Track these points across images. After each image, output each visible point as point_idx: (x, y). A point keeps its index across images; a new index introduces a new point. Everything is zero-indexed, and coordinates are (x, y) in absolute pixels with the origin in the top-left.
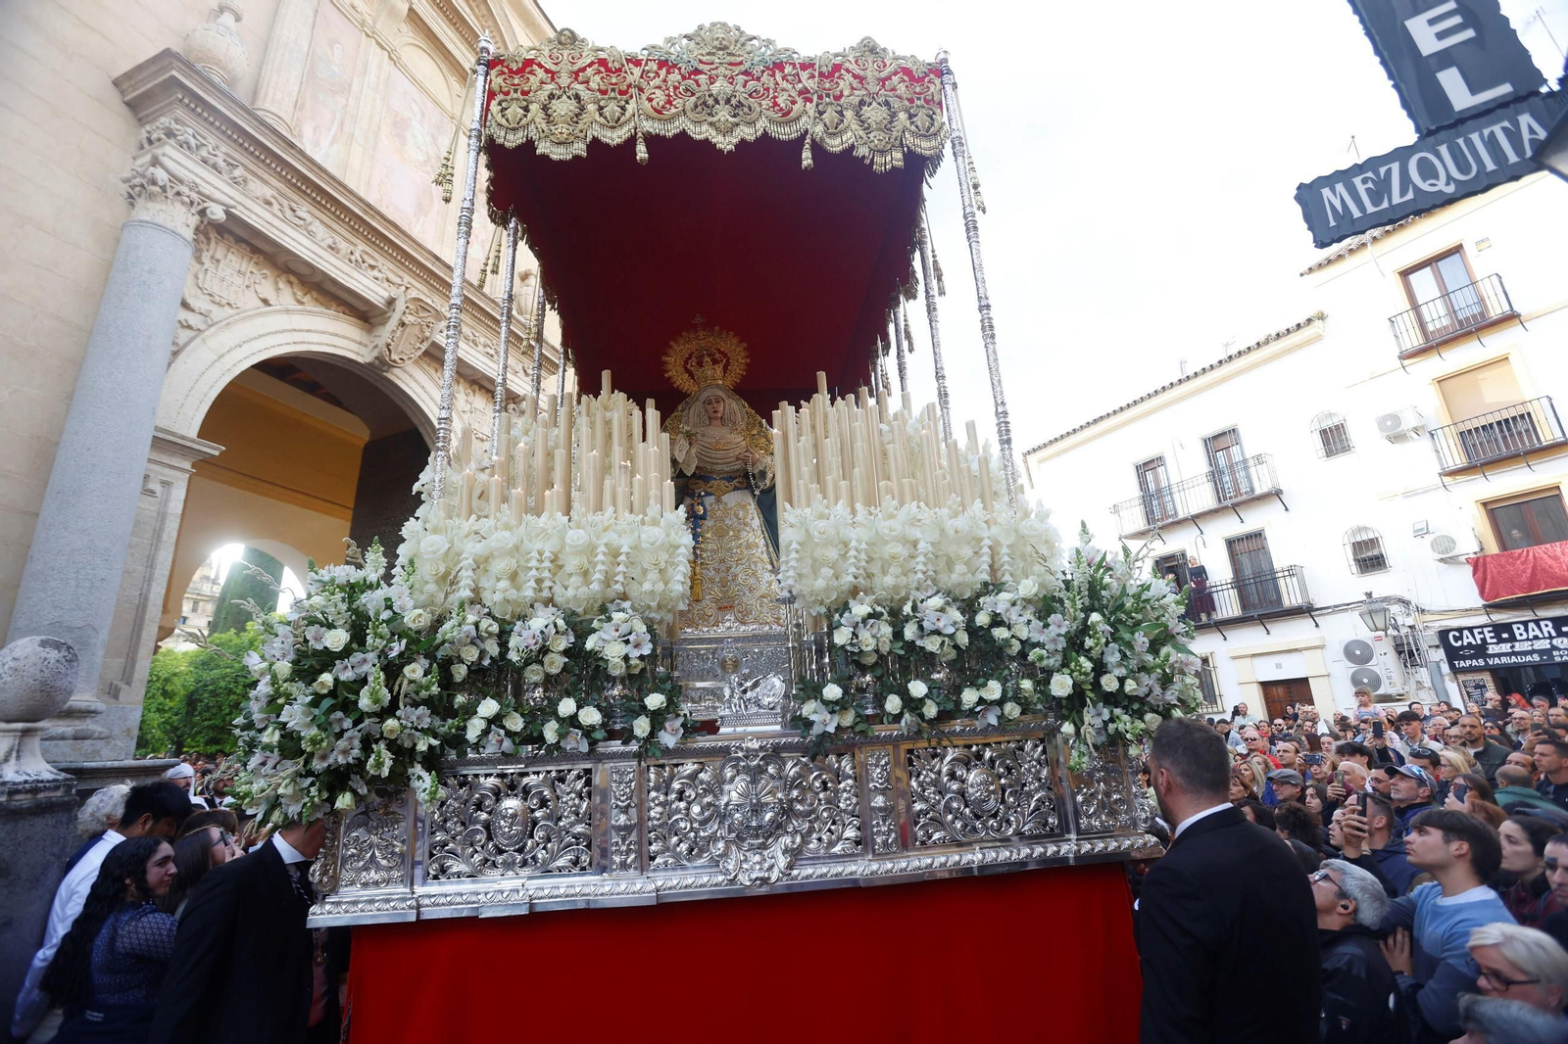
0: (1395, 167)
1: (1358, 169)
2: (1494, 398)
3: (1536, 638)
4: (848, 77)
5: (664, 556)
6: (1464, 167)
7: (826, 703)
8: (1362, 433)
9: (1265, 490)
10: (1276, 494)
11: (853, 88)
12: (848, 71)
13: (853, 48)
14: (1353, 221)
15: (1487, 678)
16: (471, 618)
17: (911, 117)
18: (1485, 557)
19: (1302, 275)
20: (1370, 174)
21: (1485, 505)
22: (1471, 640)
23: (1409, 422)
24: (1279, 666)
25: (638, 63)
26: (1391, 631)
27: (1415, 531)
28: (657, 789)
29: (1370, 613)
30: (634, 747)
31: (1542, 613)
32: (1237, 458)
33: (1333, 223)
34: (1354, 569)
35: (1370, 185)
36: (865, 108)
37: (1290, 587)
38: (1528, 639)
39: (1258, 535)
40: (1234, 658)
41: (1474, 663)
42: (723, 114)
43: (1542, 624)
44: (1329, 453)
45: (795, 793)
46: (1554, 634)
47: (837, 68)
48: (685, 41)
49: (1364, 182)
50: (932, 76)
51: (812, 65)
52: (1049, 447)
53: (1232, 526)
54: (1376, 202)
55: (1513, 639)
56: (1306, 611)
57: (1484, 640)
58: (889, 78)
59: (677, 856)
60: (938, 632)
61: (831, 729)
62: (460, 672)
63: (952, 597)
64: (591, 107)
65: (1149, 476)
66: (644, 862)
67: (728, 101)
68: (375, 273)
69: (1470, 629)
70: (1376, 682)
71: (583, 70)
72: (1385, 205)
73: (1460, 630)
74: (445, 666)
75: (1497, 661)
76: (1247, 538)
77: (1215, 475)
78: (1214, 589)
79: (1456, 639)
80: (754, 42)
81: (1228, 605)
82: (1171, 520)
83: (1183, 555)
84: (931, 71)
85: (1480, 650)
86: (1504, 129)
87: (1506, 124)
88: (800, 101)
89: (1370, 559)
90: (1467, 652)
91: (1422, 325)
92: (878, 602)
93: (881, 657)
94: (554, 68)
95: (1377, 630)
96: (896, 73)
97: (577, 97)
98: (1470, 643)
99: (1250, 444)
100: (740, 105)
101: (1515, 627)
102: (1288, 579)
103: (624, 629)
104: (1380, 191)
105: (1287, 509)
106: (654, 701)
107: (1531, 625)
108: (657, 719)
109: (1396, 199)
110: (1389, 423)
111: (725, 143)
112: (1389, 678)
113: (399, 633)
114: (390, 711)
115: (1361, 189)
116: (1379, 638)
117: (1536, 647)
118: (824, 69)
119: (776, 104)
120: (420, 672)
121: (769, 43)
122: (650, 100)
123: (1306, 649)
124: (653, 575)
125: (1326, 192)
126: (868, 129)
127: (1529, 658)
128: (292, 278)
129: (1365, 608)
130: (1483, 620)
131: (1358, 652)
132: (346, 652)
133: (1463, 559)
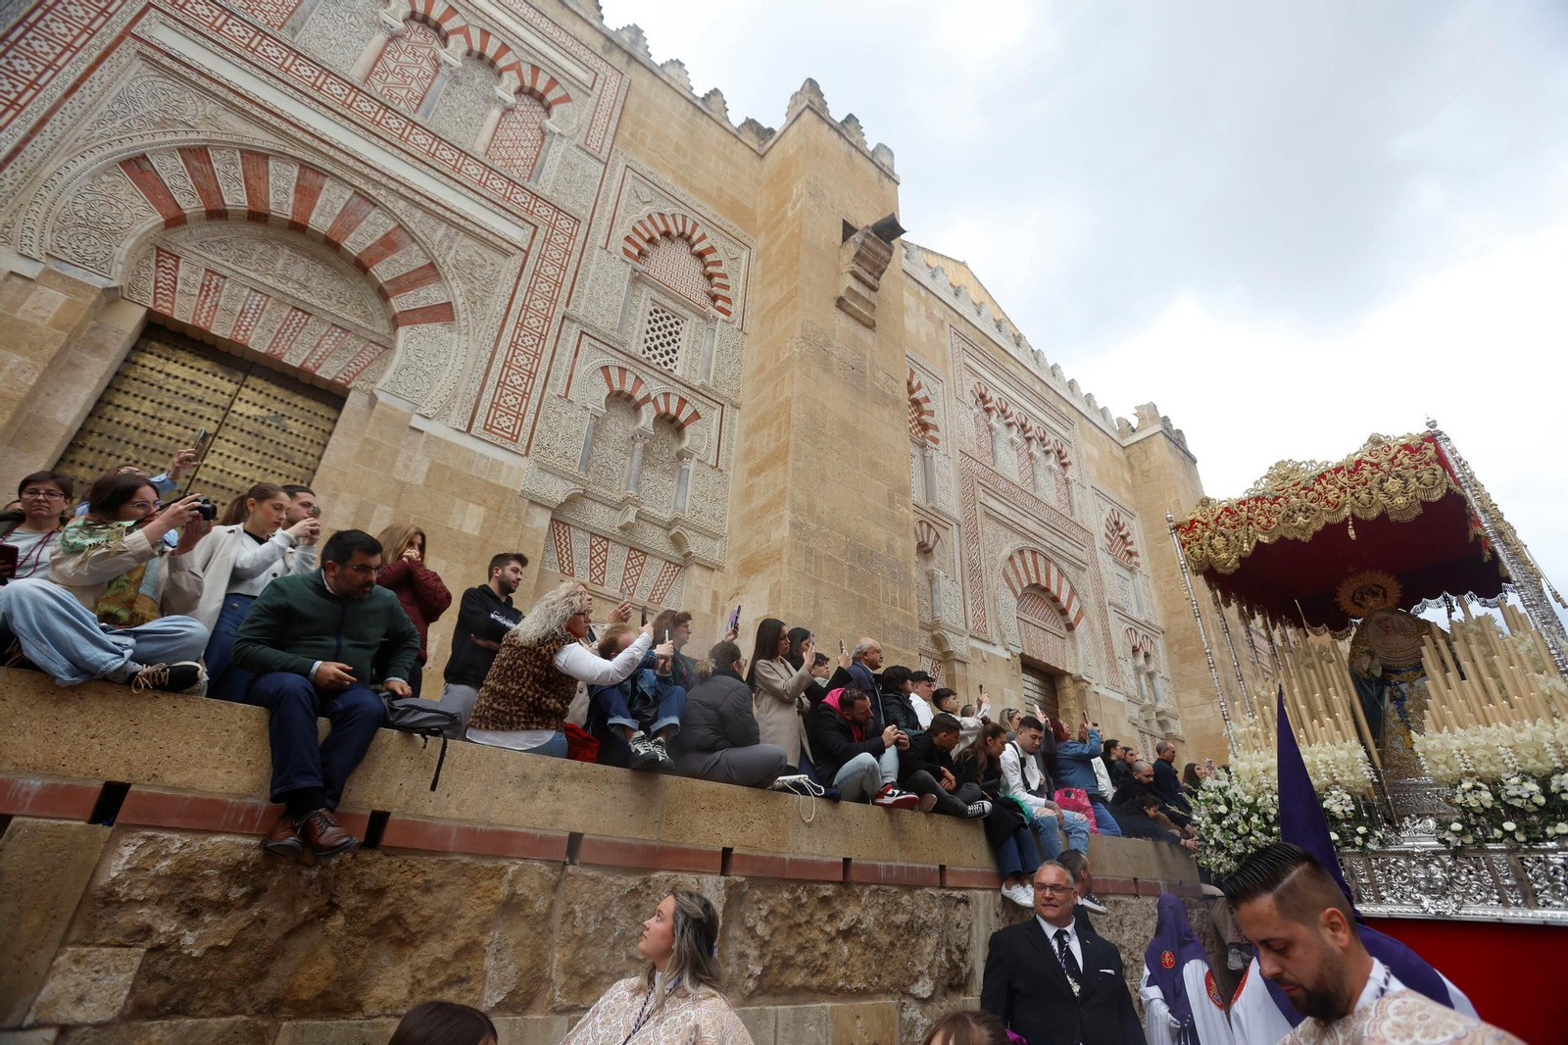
4: (1368, 467)
5: (1350, 764)
7: (1454, 832)
11: (1373, 474)
12: (1366, 462)
13: (1365, 445)
16: (1269, 796)
17: (1418, 479)
25: (1243, 503)
28: (1377, 868)
30: (1357, 850)
36: (1385, 484)
42: (1300, 519)
45: (1454, 874)
47: (1358, 463)
48: (1264, 480)
50: (1426, 444)
51: (1342, 468)
58: (1395, 457)
59: (1396, 898)
60: (1520, 797)
61: (1459, 844)
62: (1271, 818)
63: (1525, 775)
64: (1232, 538)
66: (1380, 900)
67: (1300, 510)
71: (1219, 517)
74: (1264, 816)
80: (1304, 465)
84: (1424, 440)
88: (1342, 495)
92: (1480, 780)
93: (1486, 809)
94: (1205, 521)
96: (1399, 451)
97: (1223, 534)
100: (1308, 509)
103: (1339, 798)
106: (1362, 830)
108: (1366, 838)
111: (1306, 538)
113: (1244, 805)
114: (1250, 834)
118: (1350, 468)
119: (1328, 502)
120: (1256, 821)
121: (1312, 462)
122: (1259, 524)
124: (1347, 773)
126: (1391, 498)
132: (1228, 814)
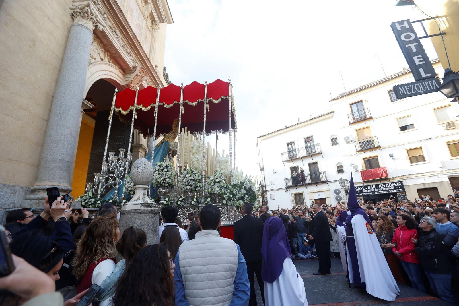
0: (412, 85)
1: (406, 85)
2: (367, 135)
3: (372, 189)
6: (424, 88)
8: (340, 140)
9: (319, 152)
10: (321, 153)
14: (405, 95)
15: (362, 198)
18: (364, 171)
19: (329, 101)
20: (408, 86)
21: (364, 159)
22: (360, 189)
23: (351, 139)
24: (319, 195)
26: (345, 187)
27: (350, 164)
29: (341, 182)
31: (374, 184)
32: (312, 144)
33: (401, 95)
34: (337, 172)
35: (408, 88)
37: (323, 176)
38: (370, 189)
39: (316, 163)
40: (309, 193)
41: (360, 194)
43: (373, 186)
44: (333, 144)
46: (375, 188)
49: (407, 87)
52: (265, 136)
53: (310, 161)
54: (409, 92)
55: (368, 189)
56: (326, 182)
57: (362, 189)
65: (290, 146)
68: (131, 57)
69: (360, 187)
70: (341, 199)
72: (411, 93)
73: (358, 187)
75: (364, 194)
76: (313, 163)
77: (307, 148)
78: (305, 176)
79: (357, 189)
81: (308, 180)
82: (295, 158)
83: (298, 167)
85: (361, 192)
86: (430, 82)
87: (431, 81)
89: (340, 170)
90: (359, 192)
91: (354, 117)
95: (342, 186)
98: (359, 190)
99: (316, 141)
101: (368, 186)
102: (323, 174)
104: (410, 90)
105: (323, 157)
107: (371, 186)
109: (413, 92)
110: (347, 139)
112: (343, 198)
115: (406, 89)
116: (342, 189)
117: (372, 191)
123: (326, 191)
125: (400, 88)
127: (370, 193)
128: (109, 54)
129: (340, 181)
130: (362, 185)
131: (337, 192)
133: (359, 171)
